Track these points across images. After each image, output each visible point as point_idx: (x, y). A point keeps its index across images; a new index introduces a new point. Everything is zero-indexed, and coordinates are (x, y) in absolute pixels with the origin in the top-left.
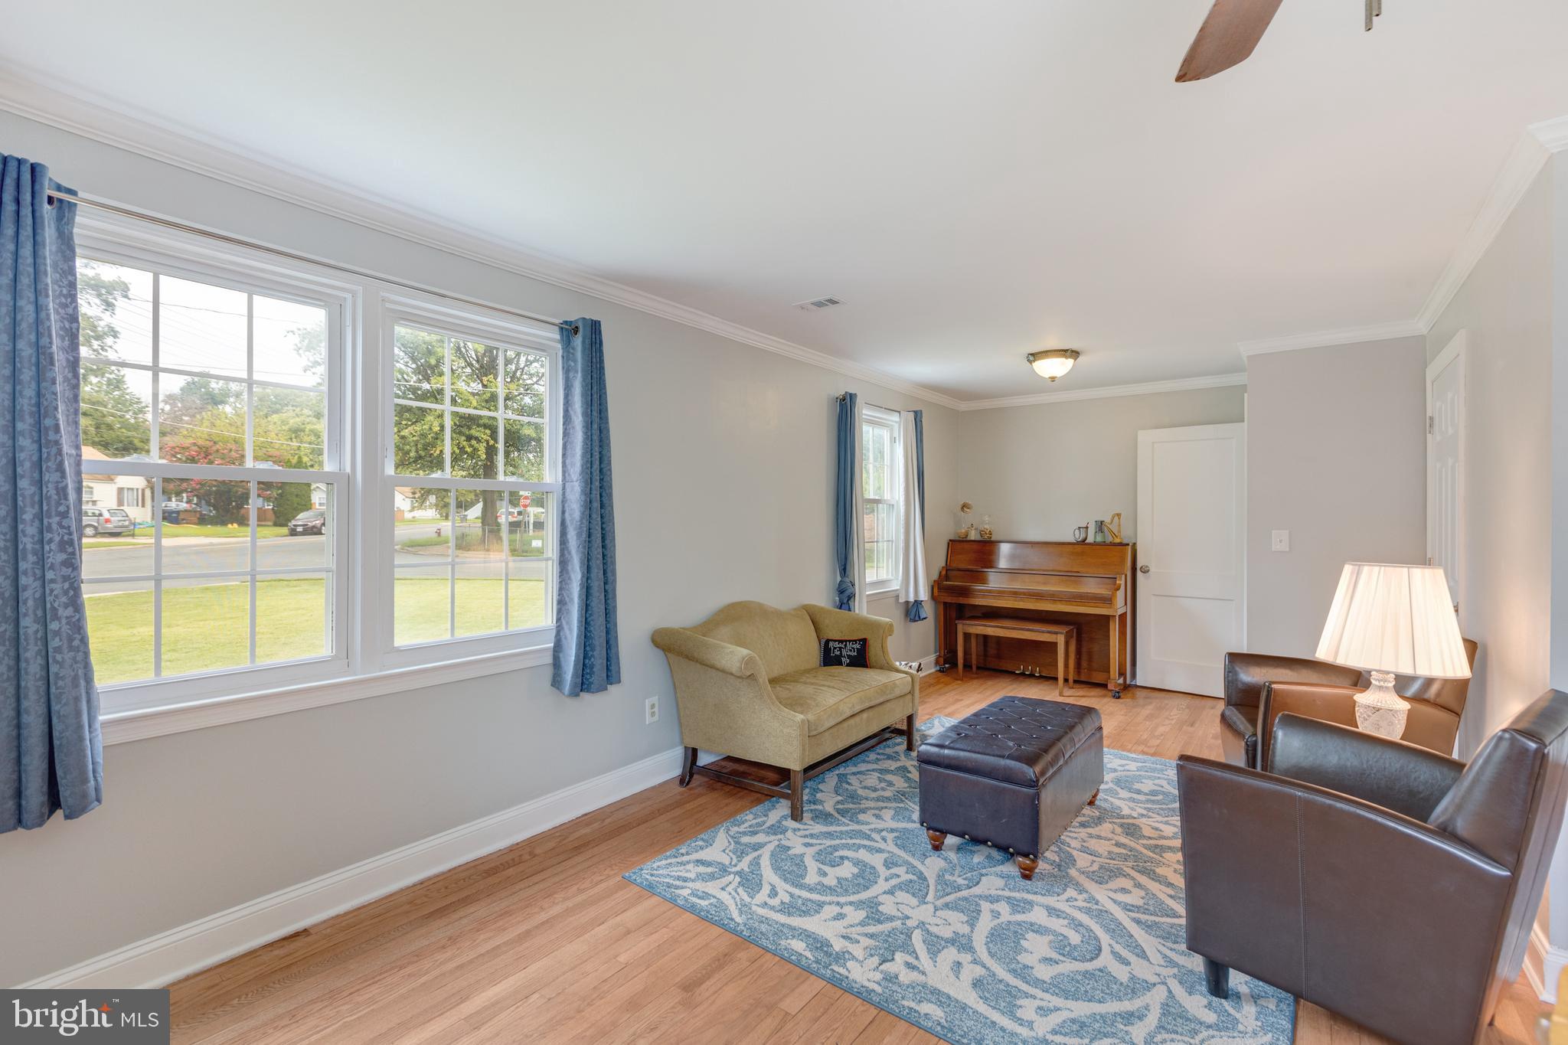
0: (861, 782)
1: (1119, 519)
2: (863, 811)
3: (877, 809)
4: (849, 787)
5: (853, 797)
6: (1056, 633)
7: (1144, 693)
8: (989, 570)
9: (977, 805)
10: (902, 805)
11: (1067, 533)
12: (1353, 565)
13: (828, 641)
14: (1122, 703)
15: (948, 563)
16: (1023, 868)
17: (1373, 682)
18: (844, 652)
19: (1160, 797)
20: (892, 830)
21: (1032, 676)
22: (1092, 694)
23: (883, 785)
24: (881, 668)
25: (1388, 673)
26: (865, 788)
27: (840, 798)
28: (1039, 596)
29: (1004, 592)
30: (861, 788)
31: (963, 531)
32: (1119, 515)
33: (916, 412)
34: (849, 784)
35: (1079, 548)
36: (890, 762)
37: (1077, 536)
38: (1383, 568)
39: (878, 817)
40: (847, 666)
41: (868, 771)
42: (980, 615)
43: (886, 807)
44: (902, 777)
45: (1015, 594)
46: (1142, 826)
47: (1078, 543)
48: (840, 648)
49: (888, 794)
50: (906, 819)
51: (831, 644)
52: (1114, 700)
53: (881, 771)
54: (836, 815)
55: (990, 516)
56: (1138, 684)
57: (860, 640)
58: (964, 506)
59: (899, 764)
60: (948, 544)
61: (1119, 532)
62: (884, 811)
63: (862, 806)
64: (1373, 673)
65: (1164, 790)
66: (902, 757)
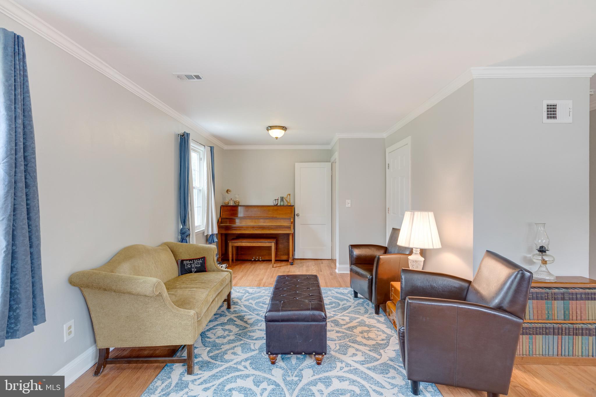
0: (215, 334)
1: (290, 196)
2: (225, 353)
3: (231, 349)
4: (210, 340)
5: (215, 346)
6: (271, 242)
7: (299, 261)
8: (236, 218)
9: (297, 336)
10: (242, 342)
11: (269, 201)
12: (411, 212)
13: (182, 261)
14: (295, 267)
15: (221, 216)
16: (317, 360)
17: (414, 251)
18: (193, 266)
19: (334, 305)
20: (246, 360)
21: (259, 260)
22: (283, 265)
23: (227, 333)
24: (214, 271)
25: (418, 248)
26: (219, 337)
27: (208, 349)
28: (263, 228)
29: (248, 227)
30: (217, 338)
31: (227, 201)
32: (290, 195)
33: (211, 147)
34: (209, 338)
35: (276, 208)
36: (222, 318)
37: (274, 203)
38: (421, 212)
39: (234, 354)
40: (195, 273)
41: (215, 326)
42: (235, 238)
43: (236, 346)
44: (234, 325)
45: (253, 227)
46: (338, 320)
47: (275, 206)
48: (191, 264)
49: (232, 337)
50: (249, 350)
51: (185, 262)
52: (292, 266)
53: (222, 324)
54: (212, 361)
55: (238, 195)
56: (296, 258)
57: (202, 258)
58: (227, 191)
59: (228, 318)
60: (221, 207)
61: (290, 201)
62: (236, 349)
63: (223, 350)
64: (413, 249)
65: (332, 301)
66: (227, 313)
